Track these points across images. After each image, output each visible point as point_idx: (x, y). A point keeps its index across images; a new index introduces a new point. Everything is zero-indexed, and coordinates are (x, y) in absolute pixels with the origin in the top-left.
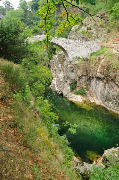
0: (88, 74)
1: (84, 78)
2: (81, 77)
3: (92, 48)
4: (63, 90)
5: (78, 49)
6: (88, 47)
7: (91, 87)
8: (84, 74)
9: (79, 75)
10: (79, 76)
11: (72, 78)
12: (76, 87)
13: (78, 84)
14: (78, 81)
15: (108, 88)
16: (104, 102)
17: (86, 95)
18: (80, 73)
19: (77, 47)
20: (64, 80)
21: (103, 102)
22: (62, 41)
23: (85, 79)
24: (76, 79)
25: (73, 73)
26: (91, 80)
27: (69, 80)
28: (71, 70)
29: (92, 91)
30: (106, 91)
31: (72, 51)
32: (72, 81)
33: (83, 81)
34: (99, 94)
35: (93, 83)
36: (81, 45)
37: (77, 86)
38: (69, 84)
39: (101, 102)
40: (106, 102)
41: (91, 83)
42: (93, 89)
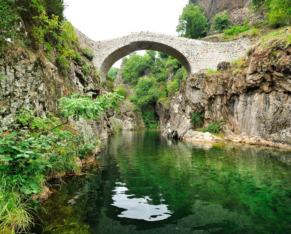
0: (227, 92)
1: (219, 100)
2: (214, 99)
3: (236, 52)
4: (178, 127)
5: (210, 57)
6: (228, 51)
7: (235, 115)
8: (218, 92)
9: (208, 93)
10: (209, 97)
11: (195, 102)
12: (203, 121)
13: (207, 114)
14: (206, 108)
15: (276, 102)
16: (267, 135)
17: (224, 133)
18: (210, 91)
19: (207, 52)
20: (181, 109)
21: (263, 137)
22: (179, 41)
23: (221, 102)
24: (202, 104)
25: (197, 92)
26: (234, 101)
27: (188, 106)
28: (193, 85)
29: (237, 123)
30: (271, 110)
31: (197, 59)
32: (194, 108)
33: (218, 107)
34: (254, 121)
35: (238, 106)
36: (215, 50)
37: (206, 117)
38: (189, 113)
39: (259, 138)
40: (273, 135)
41: (235, 107)
42: (239, 118)
